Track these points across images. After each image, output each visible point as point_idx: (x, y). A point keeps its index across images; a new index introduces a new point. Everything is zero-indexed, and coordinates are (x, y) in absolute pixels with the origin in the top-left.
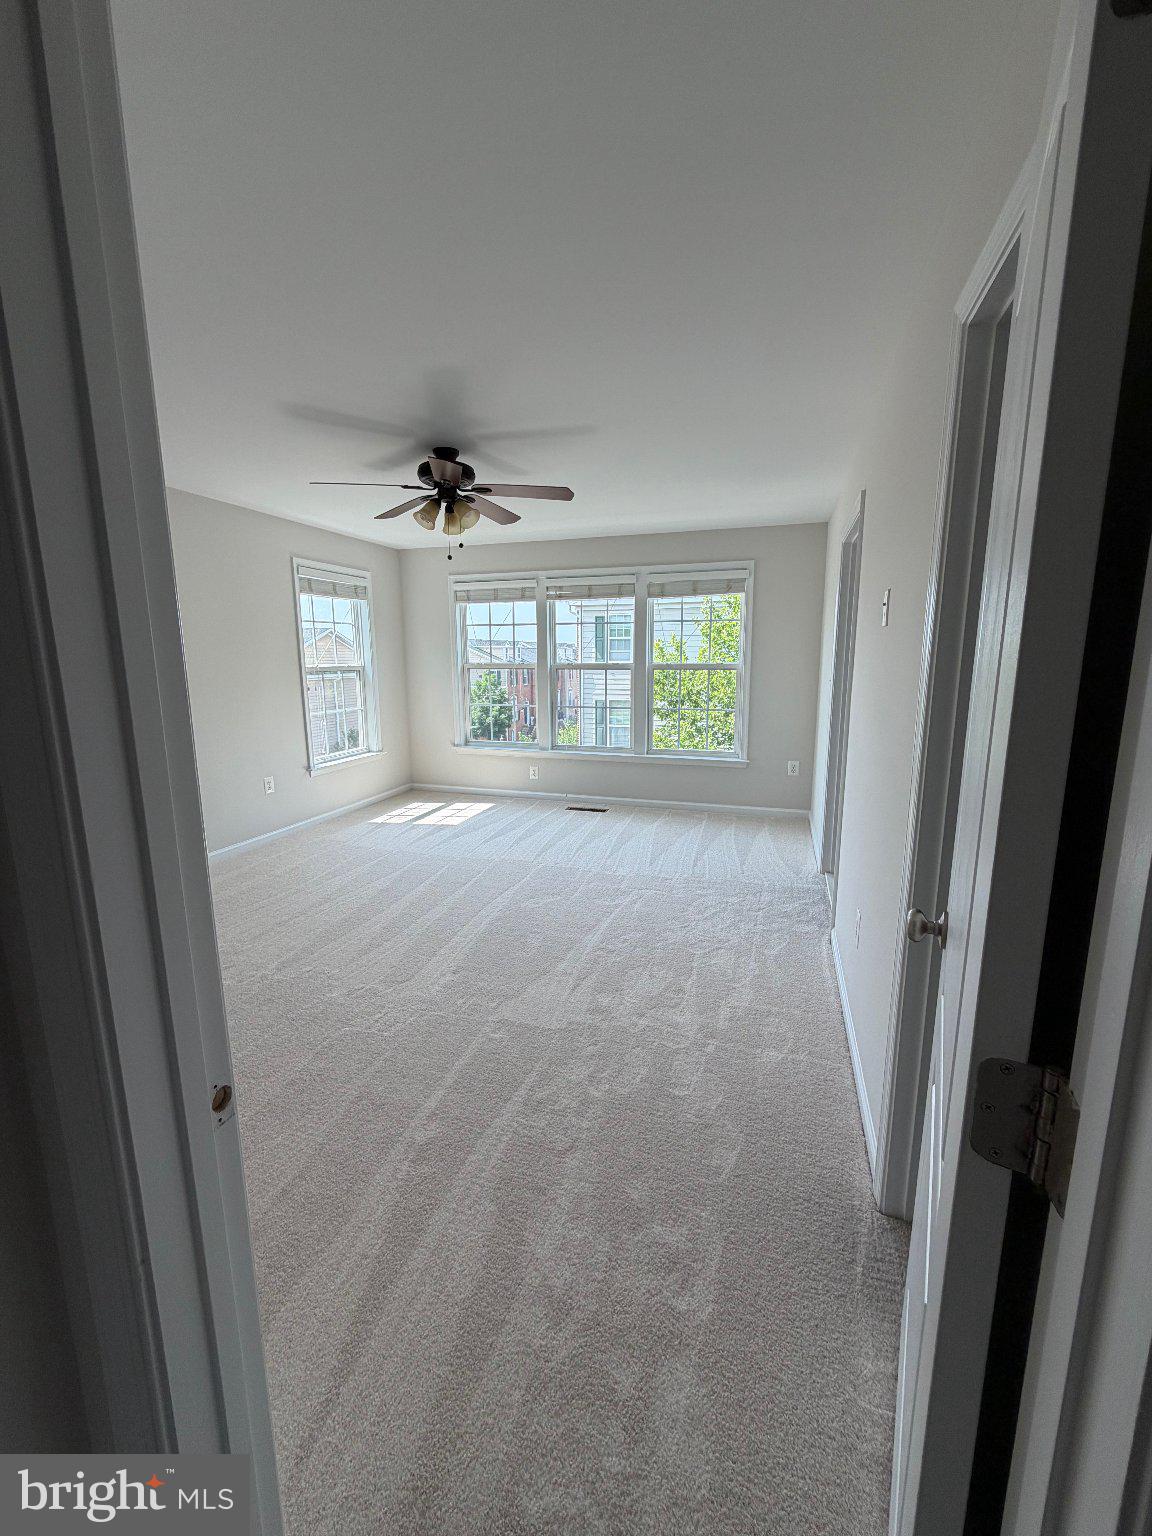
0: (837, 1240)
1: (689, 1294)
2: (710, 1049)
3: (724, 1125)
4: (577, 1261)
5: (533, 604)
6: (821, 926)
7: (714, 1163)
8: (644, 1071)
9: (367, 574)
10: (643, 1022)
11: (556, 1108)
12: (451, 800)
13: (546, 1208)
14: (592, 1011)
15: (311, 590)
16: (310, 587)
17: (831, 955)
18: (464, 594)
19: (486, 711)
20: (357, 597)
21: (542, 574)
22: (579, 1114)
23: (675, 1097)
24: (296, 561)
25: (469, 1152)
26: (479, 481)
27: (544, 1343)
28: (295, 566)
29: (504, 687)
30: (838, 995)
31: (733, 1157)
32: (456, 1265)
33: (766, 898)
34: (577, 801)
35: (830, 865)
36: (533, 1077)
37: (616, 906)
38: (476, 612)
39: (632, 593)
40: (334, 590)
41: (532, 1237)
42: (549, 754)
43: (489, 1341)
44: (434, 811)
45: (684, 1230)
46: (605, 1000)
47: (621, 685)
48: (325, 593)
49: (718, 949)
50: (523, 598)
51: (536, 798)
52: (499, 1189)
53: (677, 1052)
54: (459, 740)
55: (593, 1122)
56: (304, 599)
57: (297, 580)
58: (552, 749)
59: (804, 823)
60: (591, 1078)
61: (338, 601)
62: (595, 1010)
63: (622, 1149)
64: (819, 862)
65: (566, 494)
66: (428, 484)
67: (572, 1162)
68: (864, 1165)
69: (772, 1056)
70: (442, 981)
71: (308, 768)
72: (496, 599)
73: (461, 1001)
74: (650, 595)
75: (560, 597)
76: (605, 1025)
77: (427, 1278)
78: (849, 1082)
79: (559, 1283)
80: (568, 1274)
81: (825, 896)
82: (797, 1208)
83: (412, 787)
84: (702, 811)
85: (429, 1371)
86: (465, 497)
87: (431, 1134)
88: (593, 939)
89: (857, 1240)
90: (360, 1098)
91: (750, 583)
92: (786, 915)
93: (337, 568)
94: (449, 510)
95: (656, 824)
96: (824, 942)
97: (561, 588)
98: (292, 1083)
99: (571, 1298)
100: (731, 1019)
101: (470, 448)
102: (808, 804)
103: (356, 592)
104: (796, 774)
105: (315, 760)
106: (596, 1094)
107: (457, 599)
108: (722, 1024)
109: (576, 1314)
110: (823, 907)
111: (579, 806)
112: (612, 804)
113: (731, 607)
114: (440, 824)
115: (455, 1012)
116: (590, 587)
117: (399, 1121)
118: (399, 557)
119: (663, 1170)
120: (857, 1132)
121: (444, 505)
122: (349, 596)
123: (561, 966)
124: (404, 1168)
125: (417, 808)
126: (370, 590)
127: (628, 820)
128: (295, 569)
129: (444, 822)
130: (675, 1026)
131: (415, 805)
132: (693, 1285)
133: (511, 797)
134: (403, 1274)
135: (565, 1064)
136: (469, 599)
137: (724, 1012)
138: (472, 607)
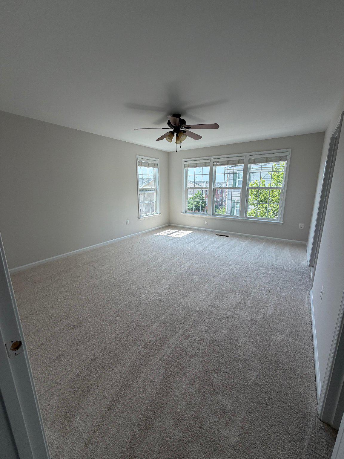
0: (297, 426)
1: (228, 429)
2: (253, 329)
3: (254, 361)
4: (188, 401)
5: (209, 167)
6: (306, 287)
7: (247, 376)
8: (226, 332)
9: (158, 160)
10: (229, 313)
11: (192, 339)
12: (180, 230)
13: (182, 376)
14: (211, 306)
15: (141, 165)
16: (141, 164)
17: (309, 300)
18: (187, 165)
19: (198, 203)
20: (155, 167)
21: (212, 158)
22: (200, 343)
23: (236, 345)
24: (137, 156)
25: (160, 349)
26: (188, 124)
27: (170, 430)
28: (137, 158)
29: (204, 195)
30: (311, 317)
31: (255, 375)
32: (148, 389)
33: (284, 273)
34: (219, 232)
35: (313, 263)
36: (187, 326)
37: (227, 270)
38: (191, 171)
39: (243, 163)
40: (148, 165)
41: (174, 386)
42: (211, 217)
43: (152, 422)
44: (174, 233)
45: (231, 401)
46: (217, 303)
47: (237, 195)
48: (145, 166)
49: (262, 290)
50: (206, 166)
51: (206, 231)
52: (167, 364)
53: (239, 327)
54: (184, 211)
55: (204, 347)
56: (139, 168)
57: (137, 162)
58: (212, 215)
59: (305, 247)
60: (206, 331)
61: (149, 168)
62: (214, 306)
63: (212, 360)
64: (308, 263)
65: (216, 126)
66: (171, 127)
67: (194, 361)
68: (314, 394)
69: (277, 337)
70: (165, 287)
71: (139, 218)
72: (197, 166)
73: (169, 295)
74: (249, 163)
75: (218, 165)
76: (215, 312)
77: (138, 391)
78: (311, 355)
79: (180, 407)
80: (184, 405)
81: (310, 275)
82: (280, 405)
83: (169, 225)
84: (263, 239)
85: (131, 426)
86: (183, 131)
87: (150, 339)
88: (217, 280)
89: (307, 430)
90: (133, 322)
91: (289, 157)
92: (292, 281)
93: (149, 158)
94: (177, 136)
95: (245, 242)
96: (307, 294)
97: (218, 162)
98: (115, 313)
99: (183, 415)
100: (263, 318)
101: (184, 113)
102: (307, 240)
103: (155, 165)
104: (303, 228)
105: (141, 215)
106: (207, 337)
107: (185, 167)
108: (259, 320)
109: (184, 422)
110: (308, 279)
111: (220, 234)
112: (231, 234)
113: (281, 166)
114: (175, 236)
115: (166, 298)
116: (228, 161)
117: (142, 332)
118: (168, 154)
119: (226, 373)
120: (312, 378)
121: (175, 134)
122: (153, 167)
123: (204, 288)
124: (140, 349)
125: (169, 231)
126: (159, 165)
127: (236, 240)
128: (137, 159)
129: (176, 236)
130: (241, 317)
131: (169, 230)
132: (231, 426)
133: (198, 230)
134: (131, 387)
135: (199, 324)
136: (188, 167)
137: (261, 315)
138: (189, 169)
